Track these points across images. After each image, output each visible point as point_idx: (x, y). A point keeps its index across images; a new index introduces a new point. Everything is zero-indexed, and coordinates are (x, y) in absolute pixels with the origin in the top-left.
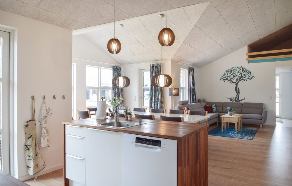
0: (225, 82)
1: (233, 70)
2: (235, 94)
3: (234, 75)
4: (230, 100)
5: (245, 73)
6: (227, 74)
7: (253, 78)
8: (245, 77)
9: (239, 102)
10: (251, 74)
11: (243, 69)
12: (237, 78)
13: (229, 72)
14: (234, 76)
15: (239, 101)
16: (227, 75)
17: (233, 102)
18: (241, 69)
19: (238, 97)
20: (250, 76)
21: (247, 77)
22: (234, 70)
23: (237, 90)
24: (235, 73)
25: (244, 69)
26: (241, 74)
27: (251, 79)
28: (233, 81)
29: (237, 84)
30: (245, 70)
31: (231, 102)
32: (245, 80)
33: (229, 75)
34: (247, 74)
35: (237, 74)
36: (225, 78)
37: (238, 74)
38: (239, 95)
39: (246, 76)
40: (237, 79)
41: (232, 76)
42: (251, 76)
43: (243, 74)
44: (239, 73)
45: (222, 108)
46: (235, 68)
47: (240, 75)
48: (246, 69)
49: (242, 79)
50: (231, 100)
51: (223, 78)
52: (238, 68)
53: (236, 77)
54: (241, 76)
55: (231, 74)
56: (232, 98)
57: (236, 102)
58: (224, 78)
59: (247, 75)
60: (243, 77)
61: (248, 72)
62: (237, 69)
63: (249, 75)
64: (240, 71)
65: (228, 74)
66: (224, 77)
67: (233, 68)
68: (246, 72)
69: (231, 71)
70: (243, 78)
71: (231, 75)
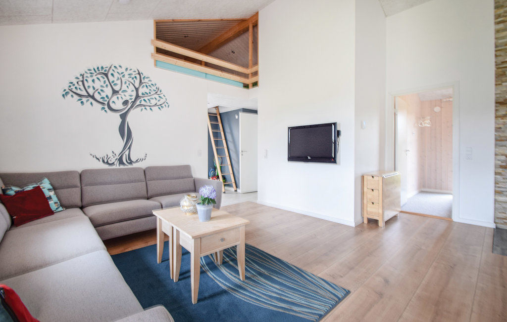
0: (82, 103)
1: (111, 72)
2: (118, 144)
3: (117, 88)
4: (103, 161)
5: (148, 91)
6: (90, 80)
7: (167, 105)
8: (148, 101)
9: (130, 166)
10: (161, 96)
11: (142, 77)
12: (125, 99)
13: (99, 76)
14: (115, 92)
15: (131, 162)
16: (90, 83)
17: (113, 167)
18: (138, 76)
19: (127, 153)
20: (159, 101)
21: (153, 102)
22: (116, 75)
23: (125, 132)
24: (119, 82)
25: (144, 78)
26: (137, 90)
27: (160, 106)
28: (112, 105)
29: (124, 117)
30: (146, 80)
31: (106, 167)
32: (146, 107)
33: (97, 85)
34: (152, 93)
35: (124, 87)
36: (84, 93)
37: (126, 89)
38: (129, 148)
39: (149, 98)
40: (125, 103)
41: (108, 91)
42: (162, 101)
43: (141, 91)
44: (132, 87)
45: (78, 190)
46: (120, 70)
47: (133, 91)
48: (150, 81)
49: (138, 103)
50: (107, 163)
51: (74, 90)
52: (129, 72)
53: (123, 97)
54: (137, 97)
55: (107, 82)
56: (110, 155)
57: (122, 167)
58: (79, 92)
59: (153, 97)
60: (142, 99)
61: (155, 88)
62: (126, 73)
63: (157, 96)
64: (132, 81)
65: (93, 81)
66: (82, 87)
67: (113, 68)
68: (149, 88)
69: (106, 75)
70: (143, 103)
71: (107, 86)
